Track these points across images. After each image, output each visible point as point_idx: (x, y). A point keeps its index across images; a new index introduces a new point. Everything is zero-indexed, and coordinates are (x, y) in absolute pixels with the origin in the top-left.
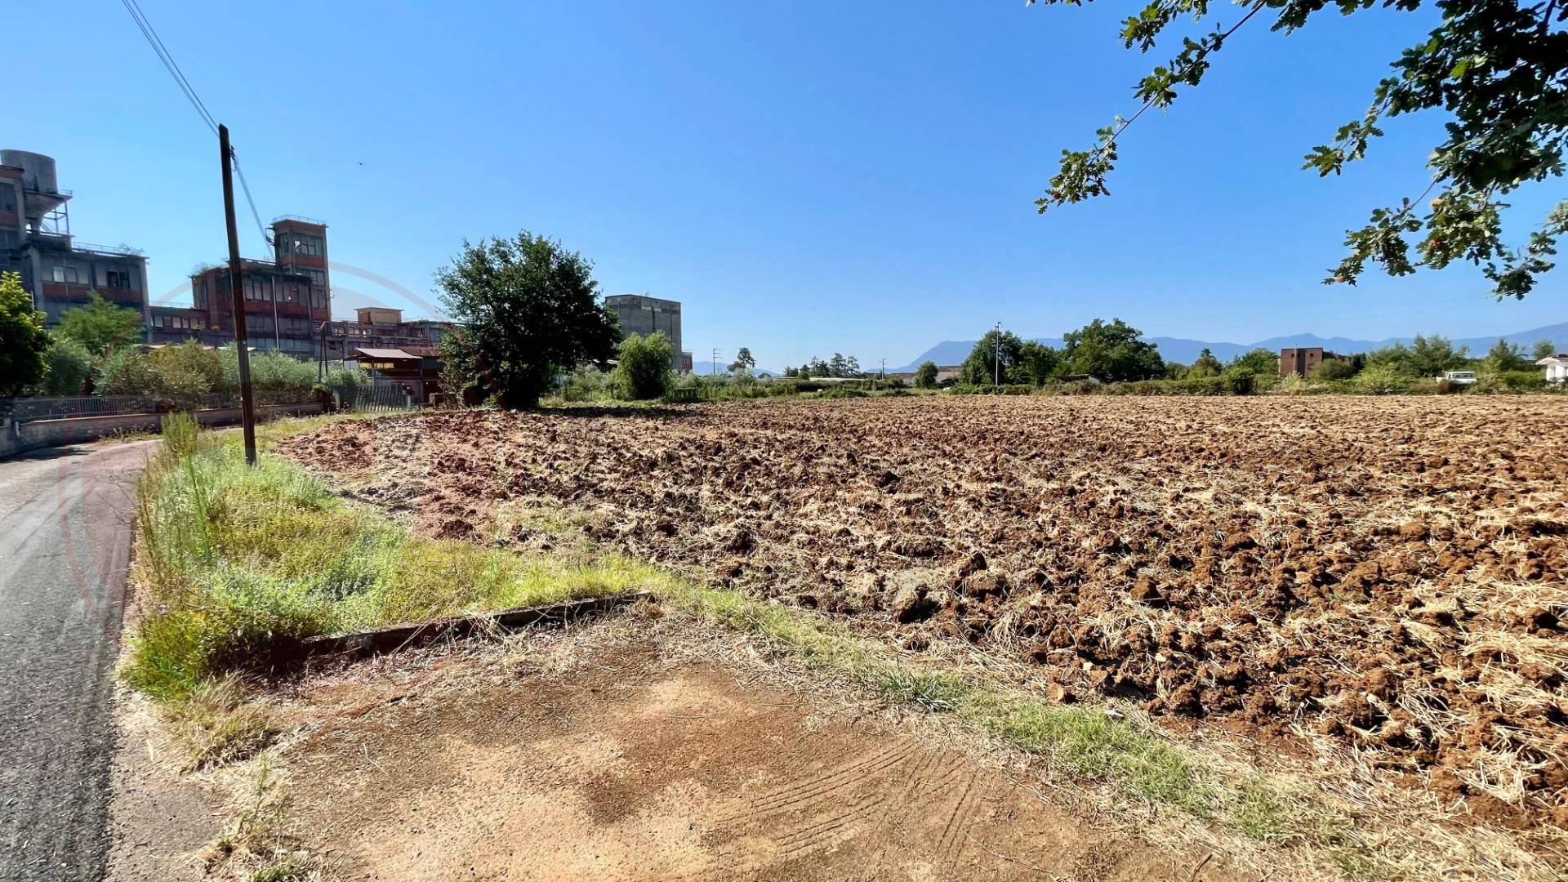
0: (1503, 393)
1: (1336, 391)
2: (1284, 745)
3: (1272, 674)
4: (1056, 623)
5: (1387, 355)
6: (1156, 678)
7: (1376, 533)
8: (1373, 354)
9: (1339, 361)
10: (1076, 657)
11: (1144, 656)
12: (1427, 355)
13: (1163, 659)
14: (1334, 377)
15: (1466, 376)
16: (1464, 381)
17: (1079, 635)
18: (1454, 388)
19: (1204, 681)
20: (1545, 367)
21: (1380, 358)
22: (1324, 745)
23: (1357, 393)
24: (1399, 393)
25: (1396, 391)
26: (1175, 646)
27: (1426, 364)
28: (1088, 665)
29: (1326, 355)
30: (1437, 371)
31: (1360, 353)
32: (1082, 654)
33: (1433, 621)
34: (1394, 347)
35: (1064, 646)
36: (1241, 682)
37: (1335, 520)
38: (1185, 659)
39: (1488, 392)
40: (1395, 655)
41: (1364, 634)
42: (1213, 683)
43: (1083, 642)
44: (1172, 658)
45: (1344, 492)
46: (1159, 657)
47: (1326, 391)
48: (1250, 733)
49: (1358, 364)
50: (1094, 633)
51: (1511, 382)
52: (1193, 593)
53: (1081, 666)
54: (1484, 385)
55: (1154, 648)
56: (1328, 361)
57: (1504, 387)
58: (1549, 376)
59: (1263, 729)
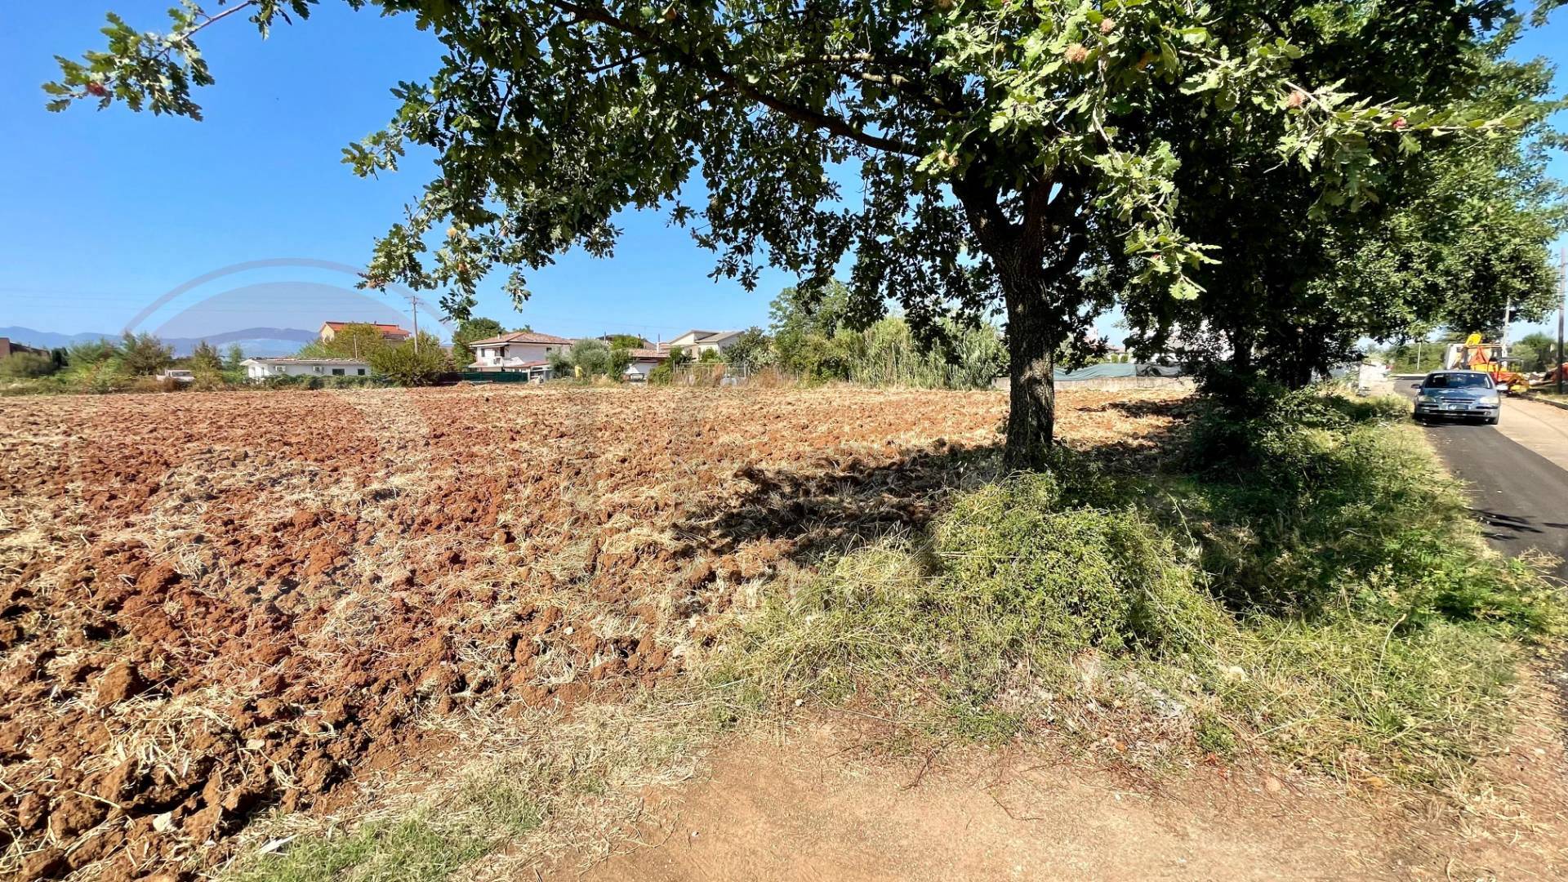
0: (221, 390)
1: (49, 390)
2: (431, 745)
3: (364, 691)
4: (46, 799)
5: (94, 351)
6: (269, 770)
7: (275, 530)
8: (77, 350)
9: (34, 356)
10: (130, 822)
11: (236, 756)
12: (140, 353)
13: (261, 743)
14: (34, 374)
15: (184, 375)
16: (186, 379)
17: (109, 792)
18: (178, 386)
19: (323, 736)
20: (247, 367)
21: (87, 354)
22: (453, 724)
23: (77, 392)
24: (126, 391)
25: (120, 389)
26: (261, 722)
27: (140, 362)
28: (163, 822)
29: (15, 348)
30: (152, 370)
31: (59, 347)
32: (137, 812)
33: (404, 587)
34: (99, 343)
35: (97, 822)
36: (351, 715)
37: (230, 527)
38: (284, 728)
39: (209, 389)
40: (407, 624)
41: (376, 618)
42: (333, 733)
43: (126, 796)
44: (272, 736)
45: (201, 498)
46: (254, 744)
47: (35, 390)
48: (404, 757)
49: (59, 361)
50: (140, 772)
51: (225, 380)
52: (169, 658)
53: (151, 828)
54: (204, 383)
55: (238, 737)
56: (18, 356)
57: (221, 385)
58: (251, 374)
59: (407, 744)
